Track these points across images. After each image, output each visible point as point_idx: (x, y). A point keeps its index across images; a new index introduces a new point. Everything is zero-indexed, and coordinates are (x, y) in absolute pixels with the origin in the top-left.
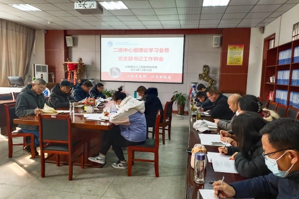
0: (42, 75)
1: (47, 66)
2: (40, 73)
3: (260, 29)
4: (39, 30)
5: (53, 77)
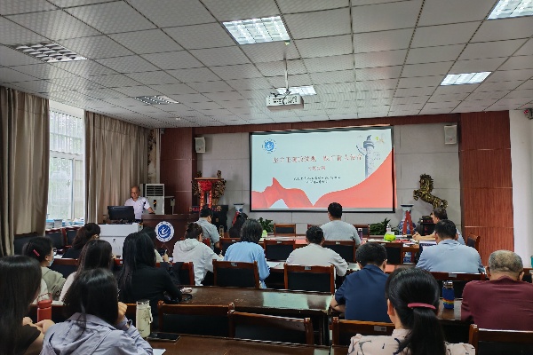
0: (155, 201)
1: (163, 185)
2: (152, 198)
5: (173, 204)
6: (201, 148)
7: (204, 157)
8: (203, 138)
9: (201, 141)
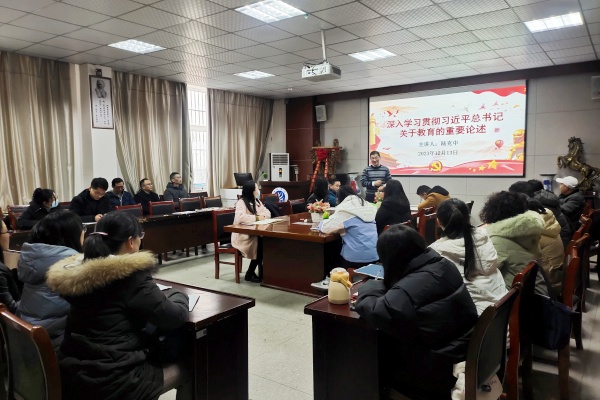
0: (280, 169)
1: (288, 154)
2: (278, 167)
4: (279, 99)
5: (297, 172)
6: (321, 117)
7: (326, 125)
8: (323, 107)
9: (321, 109)
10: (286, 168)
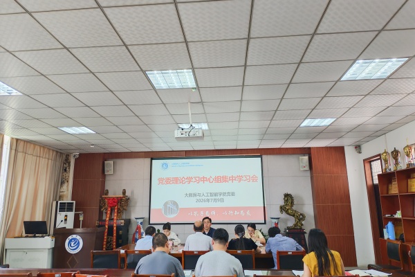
0: (66, 216)
1: (74, 202)
2: (63, 214)
3: (356, 147)
5: (81, 218)
6: (109, 170)
7: (112, 178)
8: (111, 162)
9: (109, 164)
10: (71, 215)
